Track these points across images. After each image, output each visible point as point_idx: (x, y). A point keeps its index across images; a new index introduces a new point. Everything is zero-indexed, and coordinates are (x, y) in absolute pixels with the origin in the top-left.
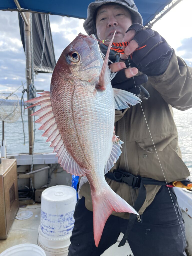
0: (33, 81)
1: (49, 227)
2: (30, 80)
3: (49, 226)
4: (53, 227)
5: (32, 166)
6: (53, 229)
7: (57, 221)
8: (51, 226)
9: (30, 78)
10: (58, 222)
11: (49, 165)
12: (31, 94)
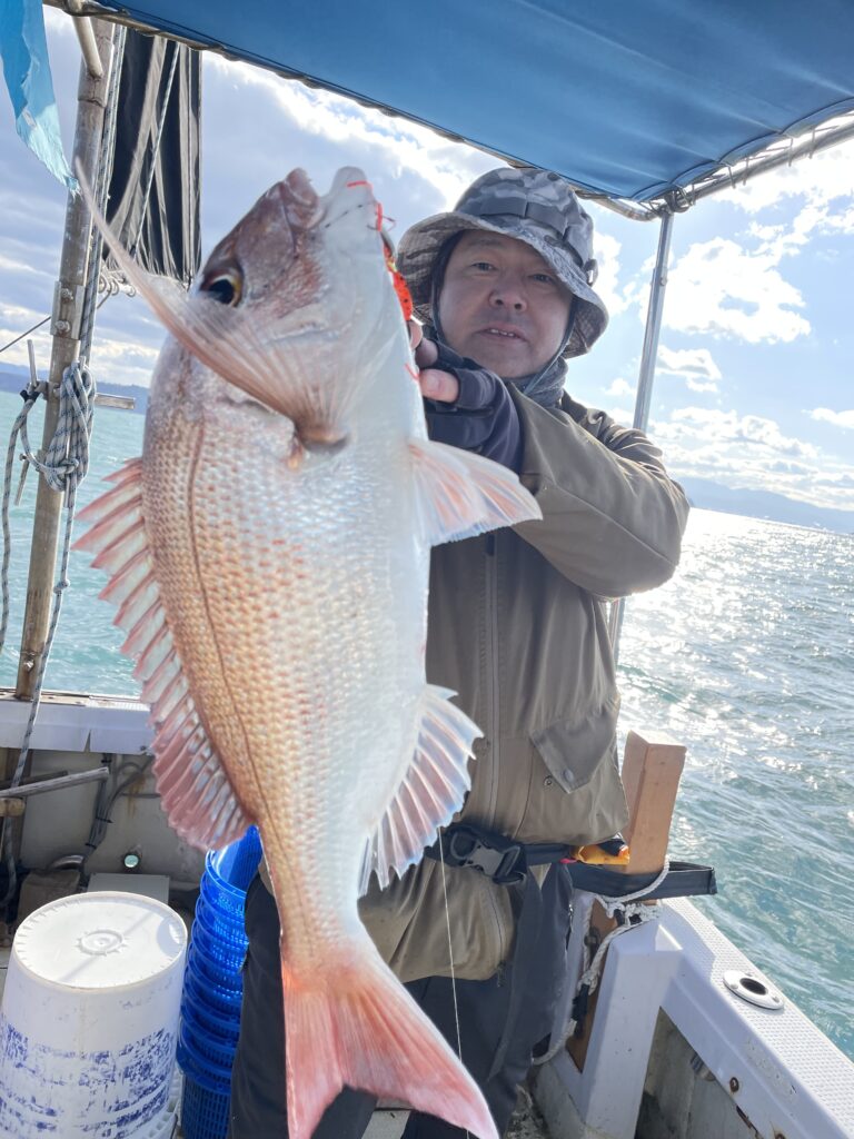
0: (85, 351)
1: (33, 1105)
2: (74, 342)
3: (34, 1100)
4: (54, 1107)
5: (23, 756)
6: (51, 1113)
7: (77, 1078)
8: (41, 1101)
9: (75, 334)
10: (81, 1084)
11: (107, 759)
12: (66, 413)
